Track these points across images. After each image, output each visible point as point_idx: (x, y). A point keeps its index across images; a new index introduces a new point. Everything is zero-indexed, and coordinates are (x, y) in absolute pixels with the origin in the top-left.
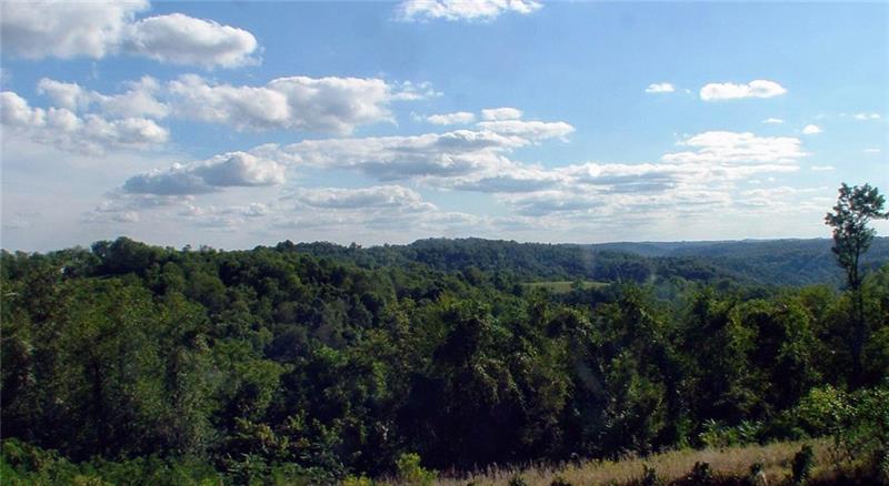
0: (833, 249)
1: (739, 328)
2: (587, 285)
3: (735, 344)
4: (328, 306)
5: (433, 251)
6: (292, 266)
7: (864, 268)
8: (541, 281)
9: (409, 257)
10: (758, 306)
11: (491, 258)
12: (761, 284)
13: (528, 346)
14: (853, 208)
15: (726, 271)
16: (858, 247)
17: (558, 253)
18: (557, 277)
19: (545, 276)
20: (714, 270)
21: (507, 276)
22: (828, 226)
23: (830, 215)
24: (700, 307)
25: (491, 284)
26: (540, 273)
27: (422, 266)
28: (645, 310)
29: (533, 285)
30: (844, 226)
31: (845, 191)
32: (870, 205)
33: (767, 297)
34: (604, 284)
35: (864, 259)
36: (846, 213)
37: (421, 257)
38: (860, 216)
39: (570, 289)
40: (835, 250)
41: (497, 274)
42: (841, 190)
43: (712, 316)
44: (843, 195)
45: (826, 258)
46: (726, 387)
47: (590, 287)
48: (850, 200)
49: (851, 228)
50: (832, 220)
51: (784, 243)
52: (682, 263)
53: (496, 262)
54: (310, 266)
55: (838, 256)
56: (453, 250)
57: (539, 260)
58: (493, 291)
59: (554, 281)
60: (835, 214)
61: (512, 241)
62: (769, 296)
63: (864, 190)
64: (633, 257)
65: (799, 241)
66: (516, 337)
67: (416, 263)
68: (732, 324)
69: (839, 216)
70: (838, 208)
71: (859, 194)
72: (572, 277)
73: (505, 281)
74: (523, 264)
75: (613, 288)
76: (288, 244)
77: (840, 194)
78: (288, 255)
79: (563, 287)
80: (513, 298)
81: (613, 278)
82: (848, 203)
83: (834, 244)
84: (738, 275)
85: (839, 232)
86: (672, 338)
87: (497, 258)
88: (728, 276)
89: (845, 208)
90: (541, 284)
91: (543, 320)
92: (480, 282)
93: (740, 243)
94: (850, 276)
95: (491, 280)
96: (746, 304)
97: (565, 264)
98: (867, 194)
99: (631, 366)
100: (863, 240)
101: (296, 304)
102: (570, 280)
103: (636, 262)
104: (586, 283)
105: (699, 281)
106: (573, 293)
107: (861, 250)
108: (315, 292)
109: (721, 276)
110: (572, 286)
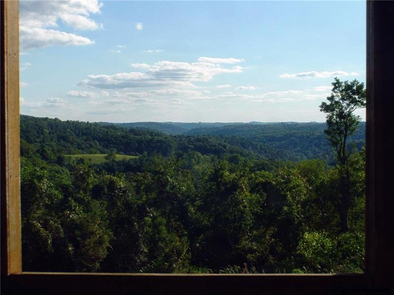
0: (326, 132)
1: (247, 193)
2: (119, 157)
3: (245, 207)
7: (351, 147)
8: (79, 153)
10: (263, 176)
11: (38, 132)
12: (264, 159)
13: (75, 206)
14: (343, 99)
15: (236, 148)
16: (346, 130)
17: (94, 129)
18: (94, 150)
19: (82, 149)
20: (225, 147)
21: (51, 148)
22: (323, 112)
23: (324, 104)
24: (216, 176)
25: (38, 155)
26: (79, 147)
28: (171, 177)
29: (74, 157)
30: (335, 113)
31: (337, 85)
32: (357, 97)
33: (269, 169)
34: (134, 157)
35: (351, 140)
36: (337, 103)
38: (348, 105)
39: (104, 161)
40: (327, 132)
41: (42, 147)
42: (334, 84)
43: (226, 184)
44: (335, 88)
45: (319, 138)
46: (237, 241)
47: (121, 159)
48: (341, 91)
49: (341, 115)
50: (325, 108)
51: (284, 125)
52: (199, 140)
53: (42, 136)
55: (329, 137)
57: (78, 135)
58: (40, 161)
59: (91, 153)
60: (328, 103)
61: (56, 119)
62: (272, 169)
63: (353, 84)
64: (159, 135)
65: (296, 124)
66: (66, 197)
68: (242, 190)
69: (331, 104)
70: (331, 99)
71: (348, 87)
72: (106, 150)
73: (49, 152)
74: (65, 139)
75: (141, 160)
77: (333, 87)
79: (99, 158)
80: (57, 167)
81: (141, 152)
82: (339, 94)
83: (326, 128)
84: (246, 151)
85: (331, 117)
86: (193, 201)
87: (42, 133)
88: (237, 153)
89: (337, 99)
90: (80, 156)
91: (88, 184)
92: (28, 153)
93: (247, 125)
94: (339, 153)
95: (38, 151)
96: (253, 175)
97: (100, 140)
98: (355, 88)
99: (160, 224)
100: (350, 125)
102: (105, 153)
103: (160, 138)
104: (117, 156)
105: (213, 155)
106: (106, 164)
107: (349, 132)
109: (231, 152)
110: (106, 158)
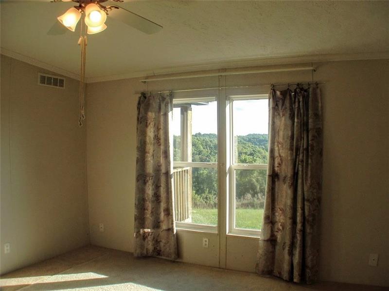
4: (212, 158)
5: (254, 138)
6: (200, 142)
9: (245, 140)
27: (250, 144)
37: (249, 141)
54: (206, 142)
56: (261, 138)
67: (247, 143)
76: (199, 134)
78: (199, 138)
101: (200, 156)
108: (207, 152)
